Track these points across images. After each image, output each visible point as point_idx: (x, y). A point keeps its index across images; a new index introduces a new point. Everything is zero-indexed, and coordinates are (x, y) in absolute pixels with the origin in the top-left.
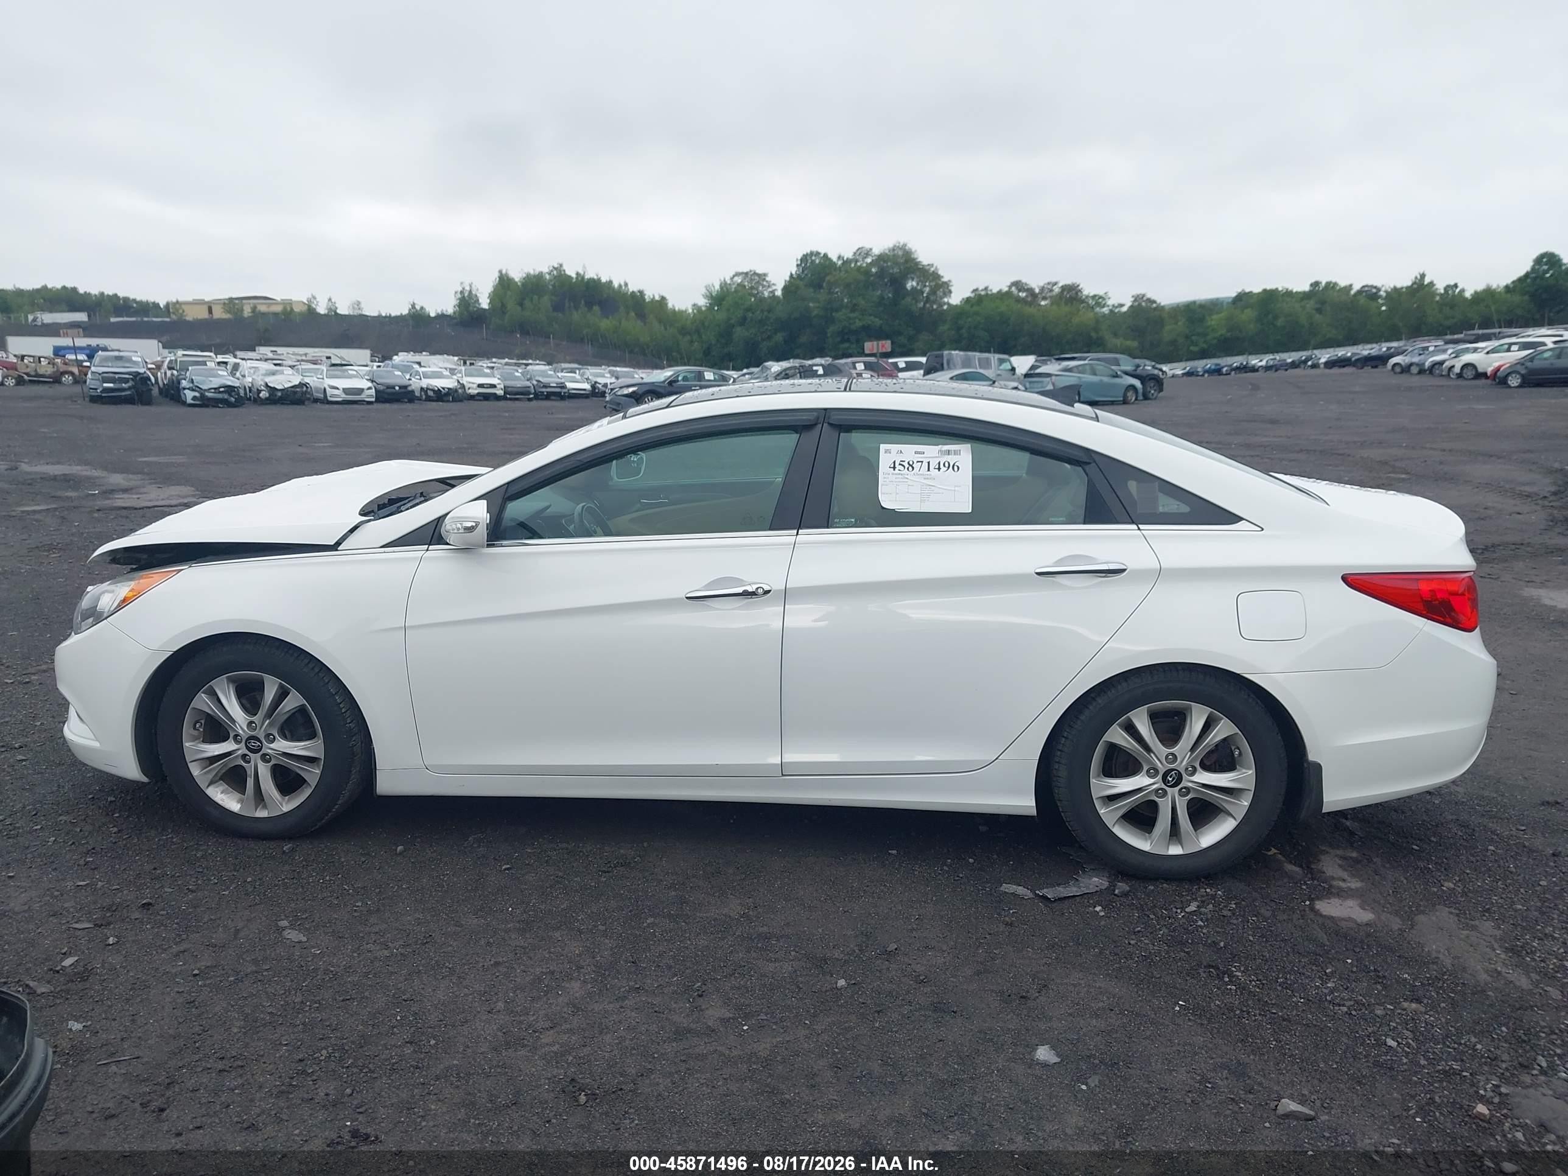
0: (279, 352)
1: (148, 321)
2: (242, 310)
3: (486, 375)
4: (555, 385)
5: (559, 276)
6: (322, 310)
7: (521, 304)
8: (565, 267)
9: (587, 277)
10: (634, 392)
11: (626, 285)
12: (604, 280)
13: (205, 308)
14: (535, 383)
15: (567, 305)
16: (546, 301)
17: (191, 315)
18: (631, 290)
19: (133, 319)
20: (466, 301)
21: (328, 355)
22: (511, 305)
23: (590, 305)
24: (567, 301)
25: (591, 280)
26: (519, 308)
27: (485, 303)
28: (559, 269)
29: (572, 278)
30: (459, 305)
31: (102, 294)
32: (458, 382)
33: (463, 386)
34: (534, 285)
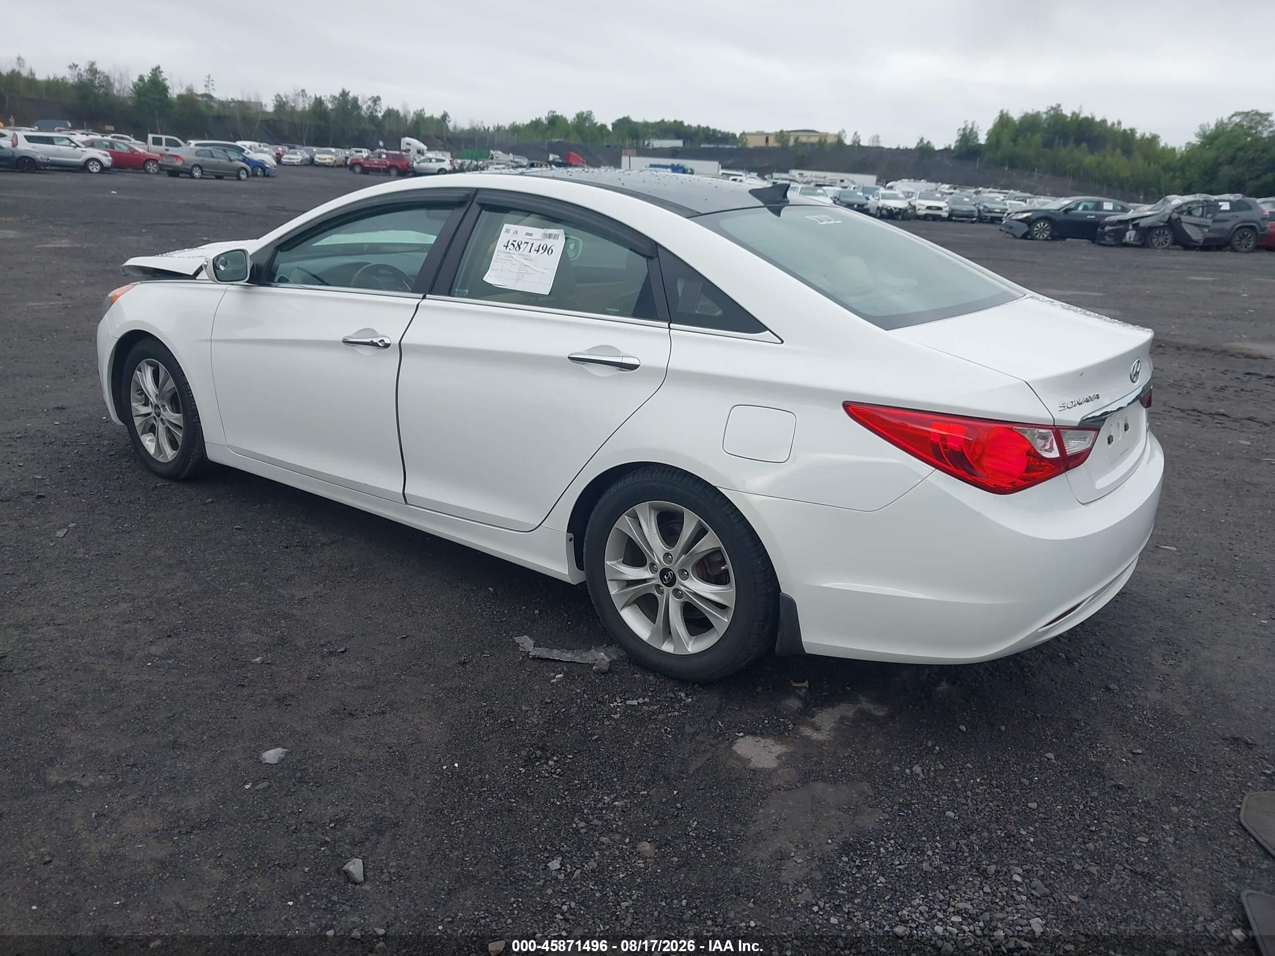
0: (805, 175)
1: (721, 148)
2: (788, 140)
3: (937, 199)
4: (999, 211)
5: (1056, 116)
6: (848, 141)
7: (1014, 141)
8: (1062, 107)
9: (1082, 116)
10: (1027, 217)
11: (1119, 123)
12: (1098, 119)
13: (764, 138)
14: (981, 208)
15: (1057, 141)
16: (1038, 138)
17: (752, 143)
18: (1122, 129)
19: (711, 146)
20: (967, 137)
21: (842, 178)
22: (1005, 141)
23: (1078, 142)
24: (1058, 137)
25: (1086, 119)
26: (1012, 144)
27: (982, 139)
28: (1057, 109)
29: (1067, 117)
30: (960, 141)
31: (699, 126)
32: (910, 203)
33: (914, 207)
34: (1030, 123)
